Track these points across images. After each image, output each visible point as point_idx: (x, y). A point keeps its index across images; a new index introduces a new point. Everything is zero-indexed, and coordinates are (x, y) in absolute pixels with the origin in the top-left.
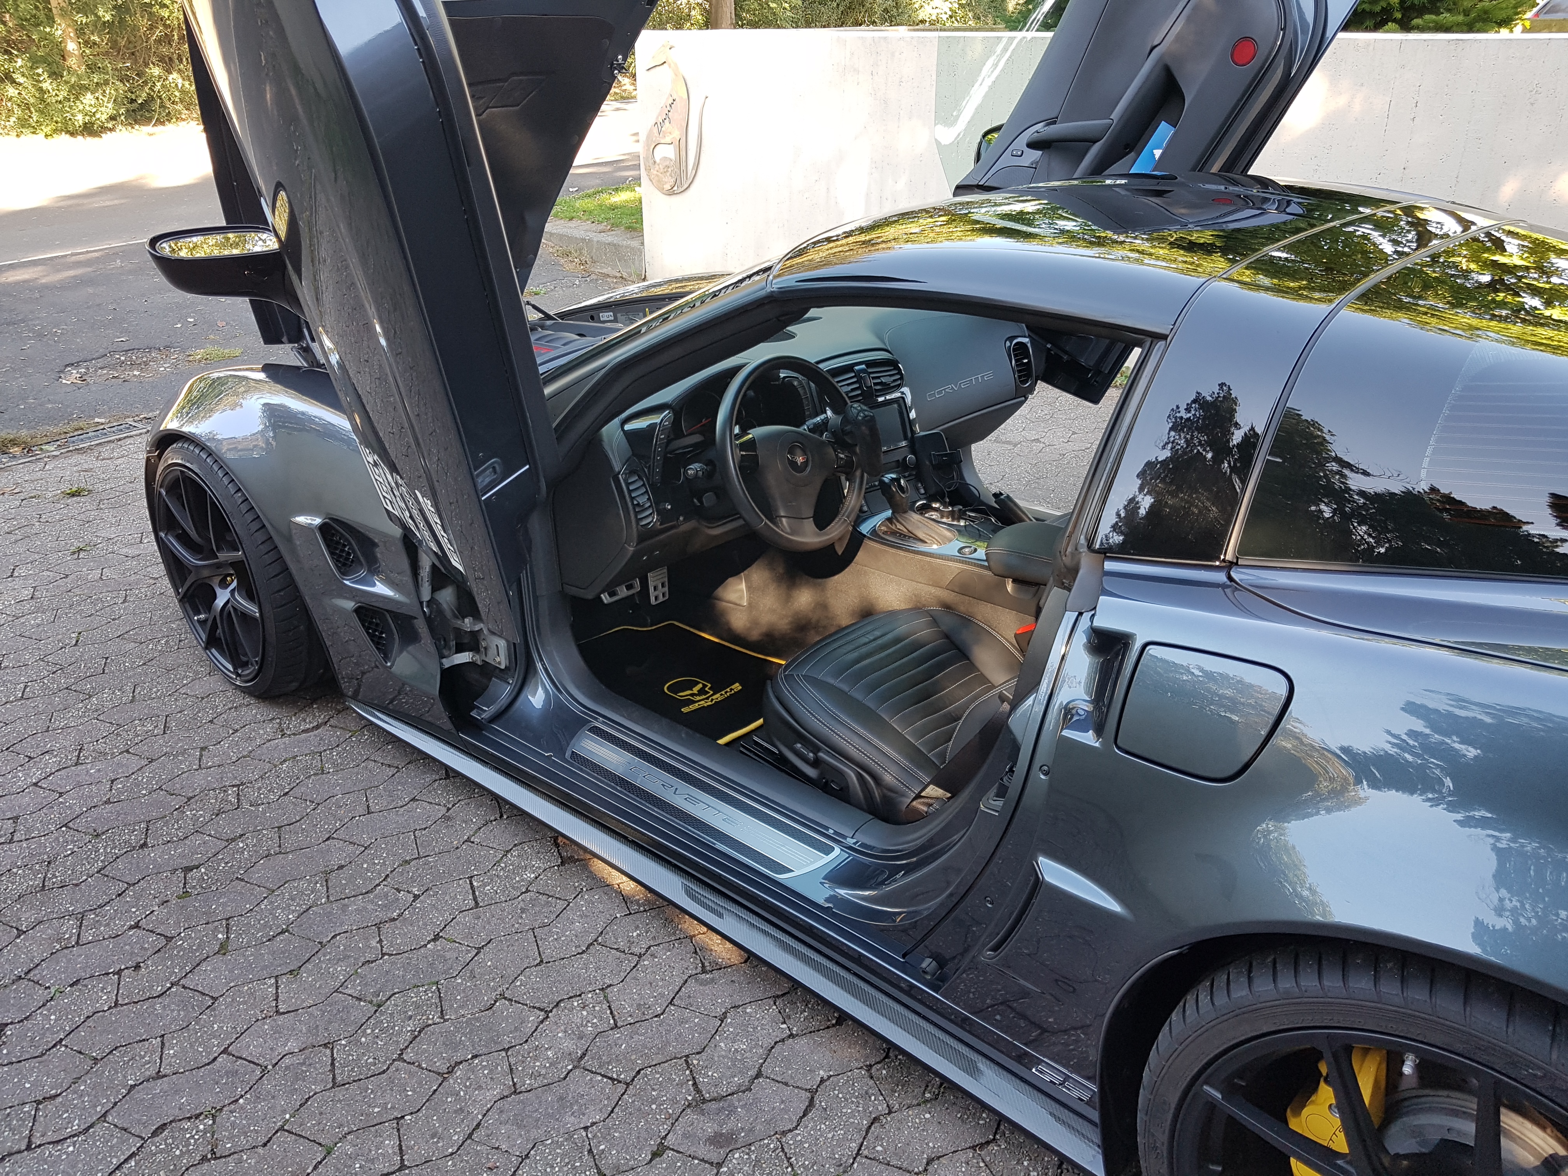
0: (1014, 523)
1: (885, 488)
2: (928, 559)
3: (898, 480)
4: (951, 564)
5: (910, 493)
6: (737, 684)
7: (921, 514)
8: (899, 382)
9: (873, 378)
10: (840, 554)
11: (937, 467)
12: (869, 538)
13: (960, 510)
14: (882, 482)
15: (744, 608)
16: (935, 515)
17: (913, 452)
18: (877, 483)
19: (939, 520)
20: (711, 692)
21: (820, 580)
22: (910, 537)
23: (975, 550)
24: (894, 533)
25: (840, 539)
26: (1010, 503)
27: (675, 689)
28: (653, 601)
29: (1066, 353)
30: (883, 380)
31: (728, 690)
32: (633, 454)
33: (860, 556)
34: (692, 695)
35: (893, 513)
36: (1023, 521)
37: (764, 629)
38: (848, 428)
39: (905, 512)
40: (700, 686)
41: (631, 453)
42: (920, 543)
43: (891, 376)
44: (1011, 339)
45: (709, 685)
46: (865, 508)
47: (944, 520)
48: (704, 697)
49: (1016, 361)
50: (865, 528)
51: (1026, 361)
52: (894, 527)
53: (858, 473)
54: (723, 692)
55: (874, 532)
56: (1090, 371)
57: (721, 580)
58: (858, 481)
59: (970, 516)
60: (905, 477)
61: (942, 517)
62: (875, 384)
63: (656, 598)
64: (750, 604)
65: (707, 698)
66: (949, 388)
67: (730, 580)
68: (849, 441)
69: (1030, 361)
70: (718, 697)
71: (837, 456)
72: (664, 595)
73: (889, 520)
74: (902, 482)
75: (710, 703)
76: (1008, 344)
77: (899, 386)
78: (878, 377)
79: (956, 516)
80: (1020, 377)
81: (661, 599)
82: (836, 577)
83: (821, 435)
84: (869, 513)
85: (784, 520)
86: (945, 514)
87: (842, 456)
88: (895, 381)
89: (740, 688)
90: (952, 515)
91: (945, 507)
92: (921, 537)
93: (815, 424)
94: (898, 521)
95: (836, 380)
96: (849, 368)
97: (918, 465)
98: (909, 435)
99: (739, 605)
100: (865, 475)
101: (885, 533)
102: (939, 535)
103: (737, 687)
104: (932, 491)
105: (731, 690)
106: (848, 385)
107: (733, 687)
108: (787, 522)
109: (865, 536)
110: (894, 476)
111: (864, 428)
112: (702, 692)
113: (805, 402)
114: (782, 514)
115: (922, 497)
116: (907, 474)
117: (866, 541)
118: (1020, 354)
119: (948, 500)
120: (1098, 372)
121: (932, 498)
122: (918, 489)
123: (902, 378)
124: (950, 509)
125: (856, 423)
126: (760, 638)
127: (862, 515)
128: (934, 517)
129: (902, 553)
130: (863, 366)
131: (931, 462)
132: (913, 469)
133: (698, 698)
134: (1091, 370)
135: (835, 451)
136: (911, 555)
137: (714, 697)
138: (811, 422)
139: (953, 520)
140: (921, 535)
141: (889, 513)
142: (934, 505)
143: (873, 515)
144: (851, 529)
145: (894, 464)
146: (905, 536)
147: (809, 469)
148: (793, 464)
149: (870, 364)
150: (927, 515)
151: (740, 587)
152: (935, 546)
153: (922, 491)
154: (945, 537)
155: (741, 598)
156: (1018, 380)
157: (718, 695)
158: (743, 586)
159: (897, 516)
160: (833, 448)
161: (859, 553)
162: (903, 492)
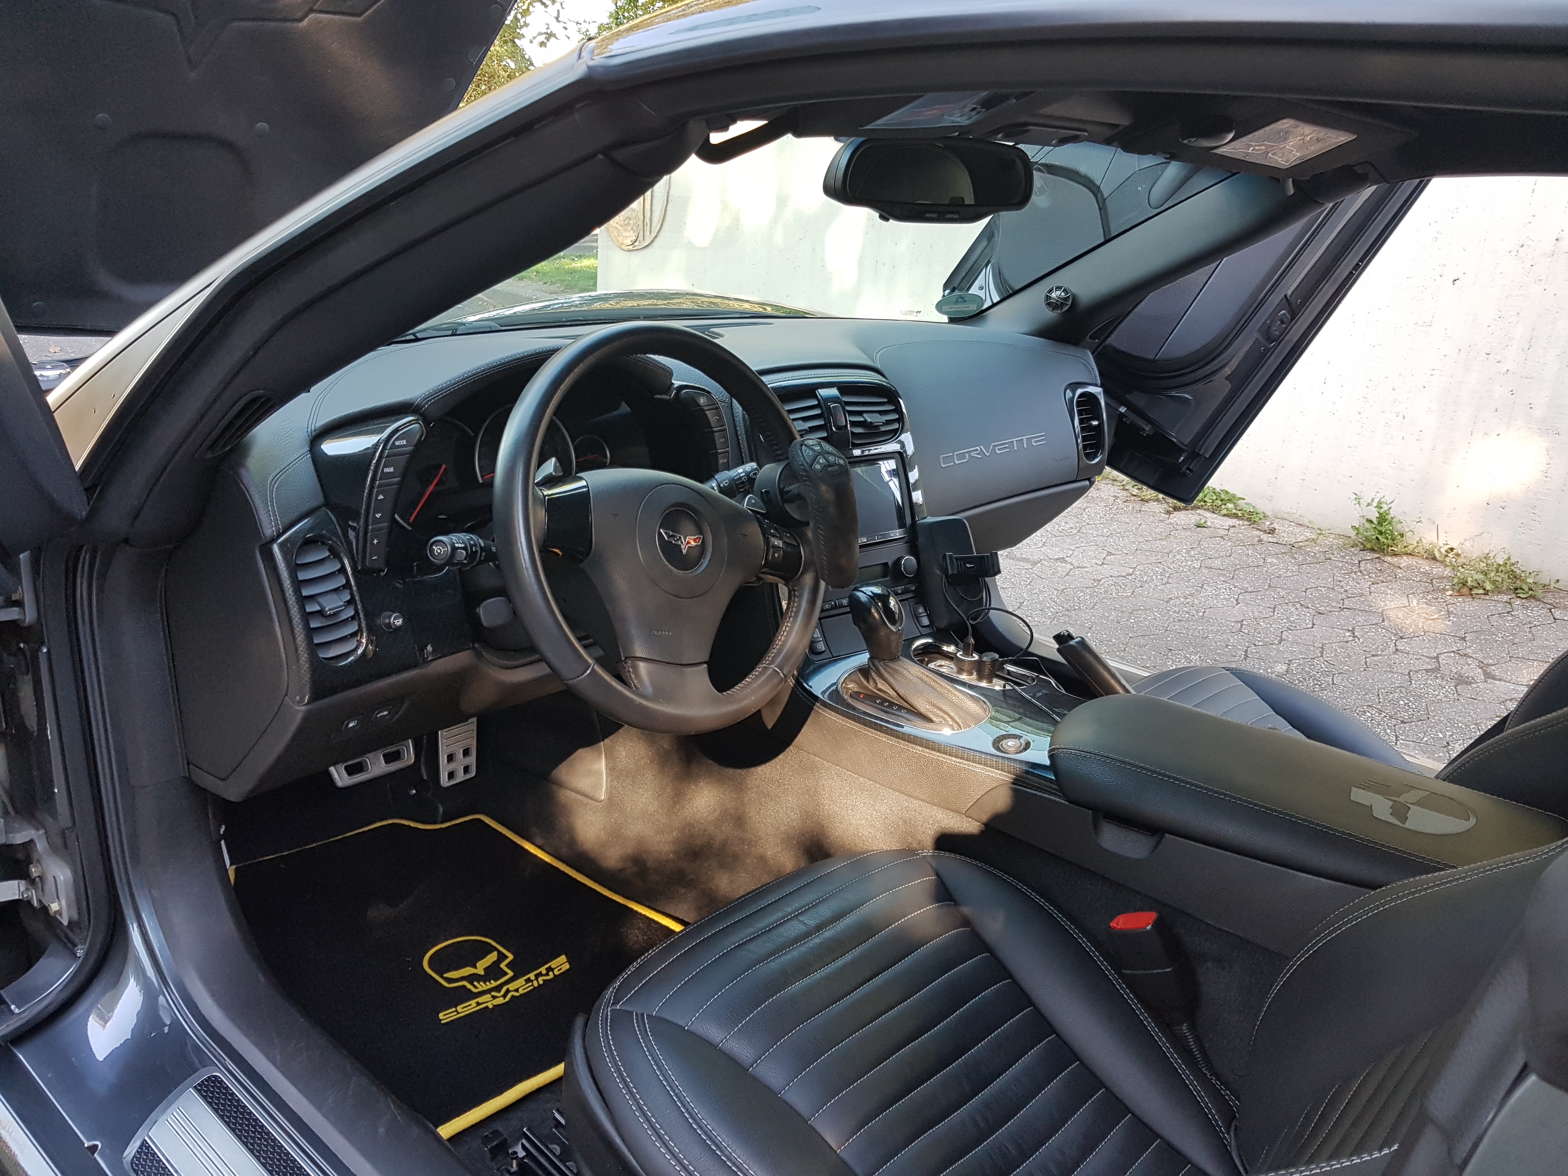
0: (1095, 697)
1: (859, 611)
2: (935, 755)
3: (884, 599)
4: (978, 768)
5: (906, 625)
6: (563, 958)
7: (921, 662)
8: (896, 426)
9: (851, 413)
10: (770, 727)
11: (954, 581)
12: (824, 704)
13: (994, 661)
14: (855, 602)
15: (600, 805)
16: (946, 667)
17: (914, 550)
18: (845, 602)
19: (955, 676)
20: (511, 974)
21: (731, 771)
22: (900, 708)
23: (1027, 746)
24: (872, 698)
25: (772, 702)
26: (1088, 655)
27: (442, 963)
28: (444, 781)
29: (1149, 421)
30: (868, 418)
31: (543, 970)
32: (327, 504)
33: (807, 735)
34: (471, 978)
35: (871, 659)
36: (1116, 692)
37: (629, 849)
38: (793, 488)
39: (894, 659)
40: (493, 957)
41: (321, 499)
42: (919, 722)
43: (881, 413)
44: (1074, 386)
45: (511, 957)
46: (821, 646)
47: (964, 677)
48: (494, 984)
49: (1081, 421)
50: (819, 684)
51: (1095, 423)
52: (871, 686)
53: (808, 579)
54: (532, 976)
55: (835, 694)
56: (1180, 451)
57: (564, 753)
58: (806, 596)
59: (1009, 672)
60: (896, 594)
61: (960, 671)
62: (853, 424)
63: (451, 775)
64: (610, 798)
65: (498, 989)
66: (976, 451)
67: (581, 752)
68: (796, 516)
69: (1100, 425)
70: (520, 986)
71: (767, 541)
72: (466, 769)
73: (864, 671)
74: (892, 602)
75: (500, 1001)
76: (1069, 394)
77: (894, 434)
78: (860, 413)
79: (987, 672)
80: (1085, 447)
81: (460, 777)
82: (760, 769)
83: (741, 501)
84: (827, 655)
85: (642, 666)
86: (966, 667)
87: (777, 542)
88: (889, 422)
89: (567, 966)
90: (979, 668)
91: (967, 653)
92: (923, 711)
93: (733, 481)
94: (881, 676)
95: (787, 408)
96: (809, 391)
97: (920, 575)
98: (908, 521)
99: (591, 798)
100: (823, 584)
101: (855, 695)
102: (959, 708)
103: (561, 964)
104: (943, 623)
105: (550, 969)
106: (804, 419)
107: (553, 964)
108: (650, 673)
109: (816, 698)
110: (877, 590)
111: (823, 488)
112: (493, 972)
113: (719, 440)
114: (639, 654)
115: (925, 631)
116: (899, 589)
117: (817, 706)
118: (1086, 411)
119: (972, 641)
120: (1194, 455)
121: (942, 635)
122: (917, 617)
123: (901, 419)
124: (976, 657)
125: (808, 476)
126: (620, 865)
127: (815, 658)
128: (944, 670)
129: (884, 738)
130: (834, 392)
131: (945, 571)
132: (911, 581)
133: (482, 986)
134: (1184, 451)
135: (764, 532)
136: (903, 745)
137: (512, 986)
138: (724, 477)
139: (980, 678)
140: (922, 705)
141: (863, 658)
142: (945, 648)
143: (835, 659)
144: (791, 682)
145: (879, 568)
146: (892, 704)
147: (705, 562)
148: (671, 551)
149: (846, 388)
150: (932, 666)
151: (596, 766)
152: (947, 731)
153: (925, 621)
154: (967, 712)
155: (598, 786)
156: (1082, 453)
157: (521, 981)
158: (602, 765)
159: (877, 663)
160: (761, 525)
161: (804, 730)
162: (893, 622)
